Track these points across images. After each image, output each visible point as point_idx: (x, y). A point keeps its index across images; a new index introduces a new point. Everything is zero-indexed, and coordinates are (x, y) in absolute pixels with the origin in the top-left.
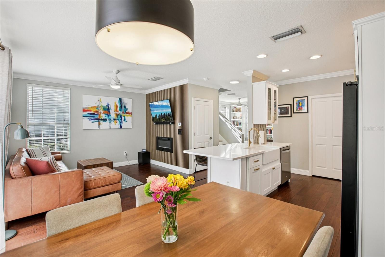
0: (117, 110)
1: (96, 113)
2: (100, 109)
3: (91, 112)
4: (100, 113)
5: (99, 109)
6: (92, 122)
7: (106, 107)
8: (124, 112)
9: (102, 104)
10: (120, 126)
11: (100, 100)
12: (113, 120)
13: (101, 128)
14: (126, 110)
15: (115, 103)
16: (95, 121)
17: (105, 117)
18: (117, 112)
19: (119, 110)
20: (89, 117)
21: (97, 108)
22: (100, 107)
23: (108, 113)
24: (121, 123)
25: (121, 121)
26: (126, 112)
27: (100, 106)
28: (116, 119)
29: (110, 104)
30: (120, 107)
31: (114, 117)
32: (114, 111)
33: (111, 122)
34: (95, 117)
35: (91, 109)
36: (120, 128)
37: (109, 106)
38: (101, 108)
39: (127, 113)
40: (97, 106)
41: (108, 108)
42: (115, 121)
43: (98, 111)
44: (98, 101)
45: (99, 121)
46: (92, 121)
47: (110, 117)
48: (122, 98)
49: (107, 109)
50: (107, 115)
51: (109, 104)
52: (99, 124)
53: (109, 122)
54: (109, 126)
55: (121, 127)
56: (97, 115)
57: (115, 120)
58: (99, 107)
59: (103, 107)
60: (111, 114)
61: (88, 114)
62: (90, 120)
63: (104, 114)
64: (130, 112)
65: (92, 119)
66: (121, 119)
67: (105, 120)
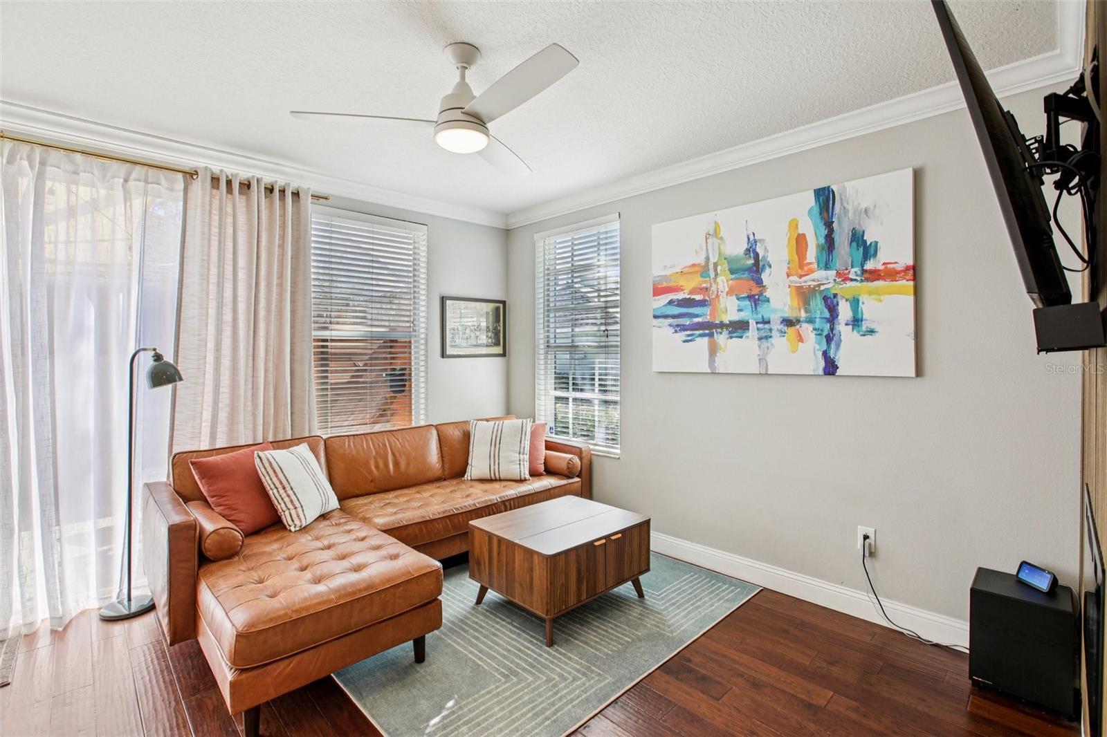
0: (802, 264)
1: (698, 297)
2: (716, 274)
3: (680, 296)
4: (718, 296)
5: (712, 274)
6: (684, 341)
7: (743, 262)
8: (854, 272)
9: (723, 251)
10: (822, 363)
11: (715, 230)
12: (781, 327)
13: (722, 371)
14: (869, 251)
15: (794, 224)
16: (697, 332)
17: (740, 310)
18: (801, 276)
19: (815, 266)
20: (674, 317)
21: (703, 270)
22: (716, 265)
23: (756, 291)
24: (829, 339)
25: (832, 329)
26: (864, 271)
27: (713, 260)
28: (798, 321)
29: (762, 241)
30: (822, 241)
31: (787, 309)
32: (788, 276)
33: (767, 338)
34: (697, 316)
35: (682, 282)
36: (821, 372)
37: (758, 250)
38: (719, 268)
39: (874, 275)
40: (703, 264)
41: (751, 262)
42: (791, 331)
43: (709, 285)
44: (708, 236)
45: (711, 335)
46: (682, 335)
47: (764, 311)
48: (834, 187)
49: (749, 270)
50: (747, 303)
51: (756, 241)
52: (713, 350)
53: (760, 339)
54: (760, 359)
55: (831, 368)
56: (702, 303)
57: (789, 322)
58: (711, 266)
59: (729, 263)
60: (767, 294)
61: (671, 302)
62: (676, 332)
63: (734, 297)
64: (899, 267)
65: (683, 328)
66: (827, 315)
67: (739, 327)
